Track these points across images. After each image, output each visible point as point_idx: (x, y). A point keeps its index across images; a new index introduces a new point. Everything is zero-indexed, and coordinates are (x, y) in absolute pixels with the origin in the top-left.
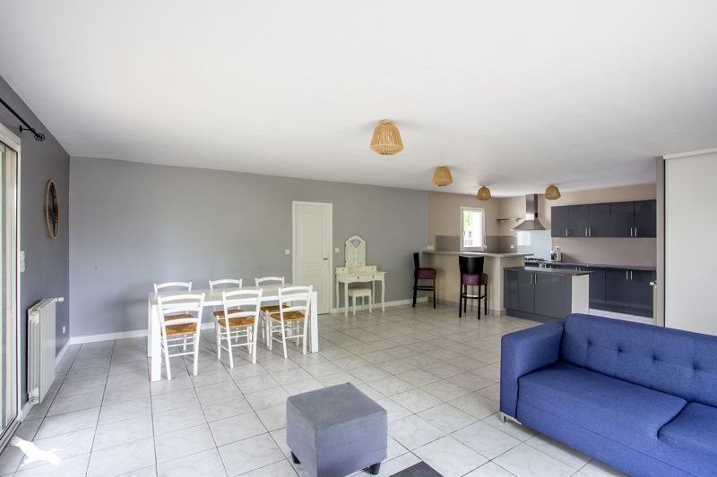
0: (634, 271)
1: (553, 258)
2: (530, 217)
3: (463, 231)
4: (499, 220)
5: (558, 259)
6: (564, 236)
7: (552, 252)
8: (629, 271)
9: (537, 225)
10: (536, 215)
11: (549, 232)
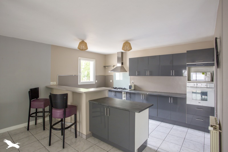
0: (173, 97)
1: (130, 88)
2: (119, 65)
3: (80, 72)
4: (105, 67)
5: (133, 88)
6: (135, 75)
7: (129, 84)
8: (171, 97)
9: (122, 69)
10: (122, 64)
11: (128, 73)
